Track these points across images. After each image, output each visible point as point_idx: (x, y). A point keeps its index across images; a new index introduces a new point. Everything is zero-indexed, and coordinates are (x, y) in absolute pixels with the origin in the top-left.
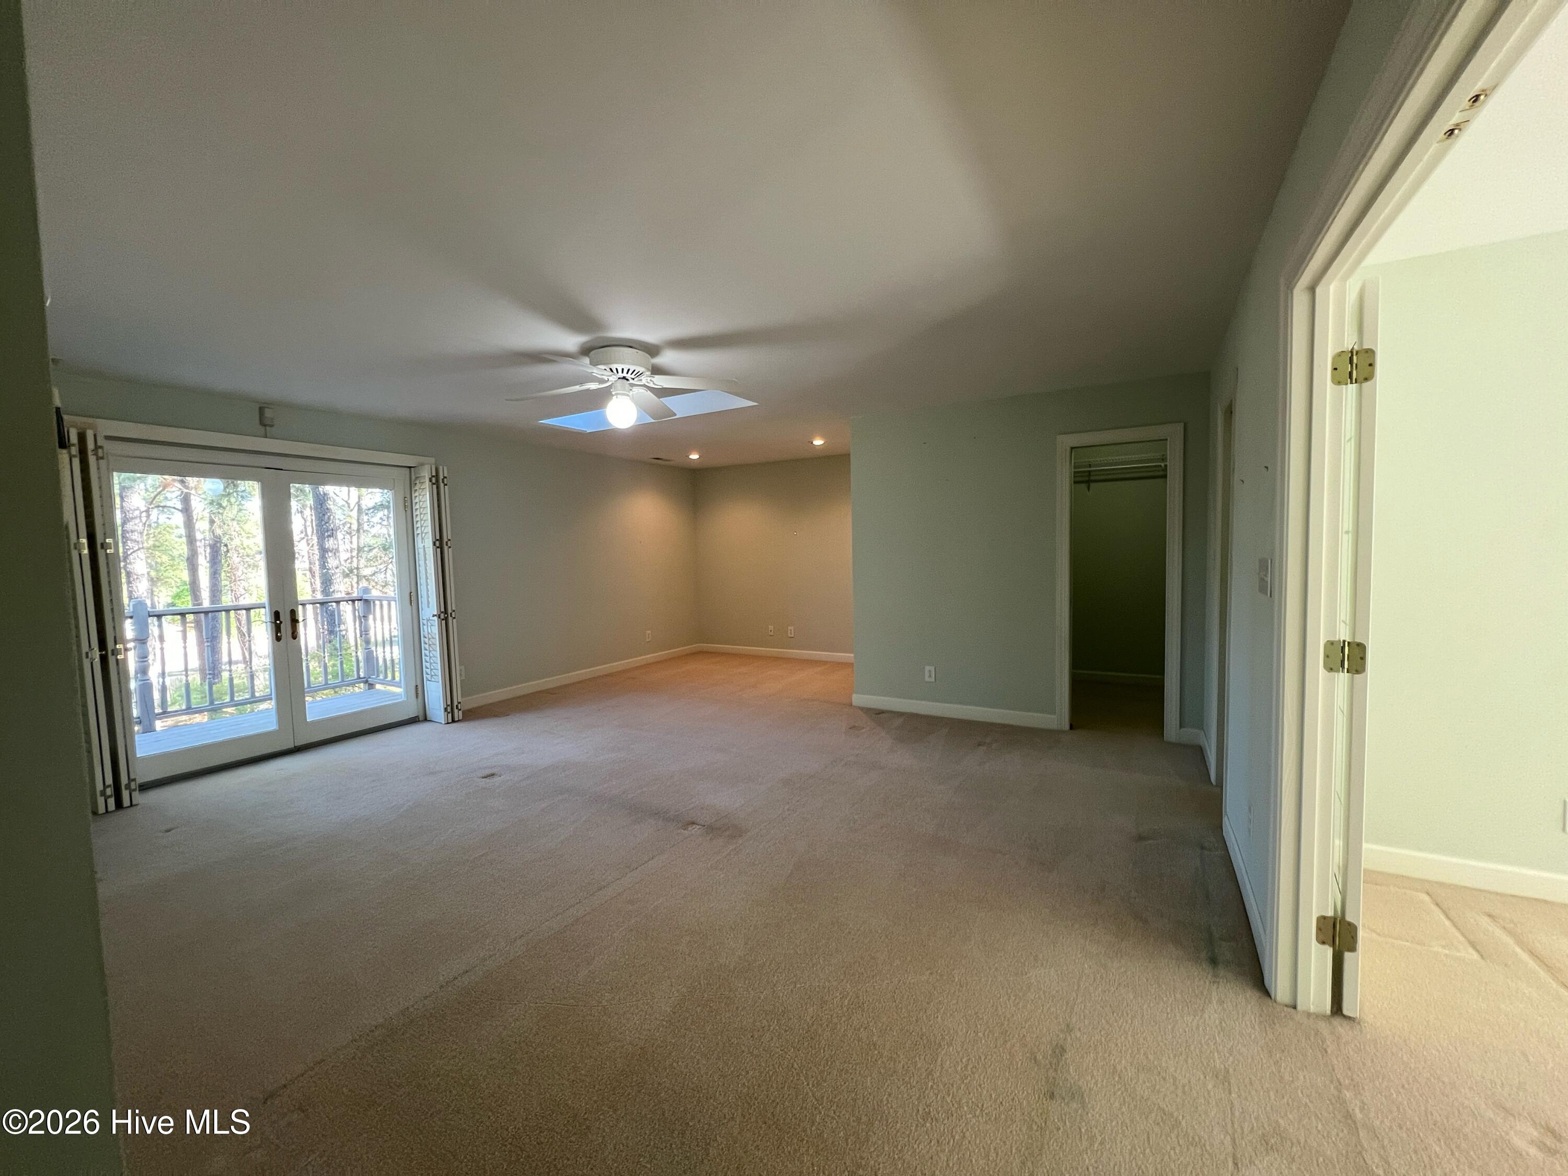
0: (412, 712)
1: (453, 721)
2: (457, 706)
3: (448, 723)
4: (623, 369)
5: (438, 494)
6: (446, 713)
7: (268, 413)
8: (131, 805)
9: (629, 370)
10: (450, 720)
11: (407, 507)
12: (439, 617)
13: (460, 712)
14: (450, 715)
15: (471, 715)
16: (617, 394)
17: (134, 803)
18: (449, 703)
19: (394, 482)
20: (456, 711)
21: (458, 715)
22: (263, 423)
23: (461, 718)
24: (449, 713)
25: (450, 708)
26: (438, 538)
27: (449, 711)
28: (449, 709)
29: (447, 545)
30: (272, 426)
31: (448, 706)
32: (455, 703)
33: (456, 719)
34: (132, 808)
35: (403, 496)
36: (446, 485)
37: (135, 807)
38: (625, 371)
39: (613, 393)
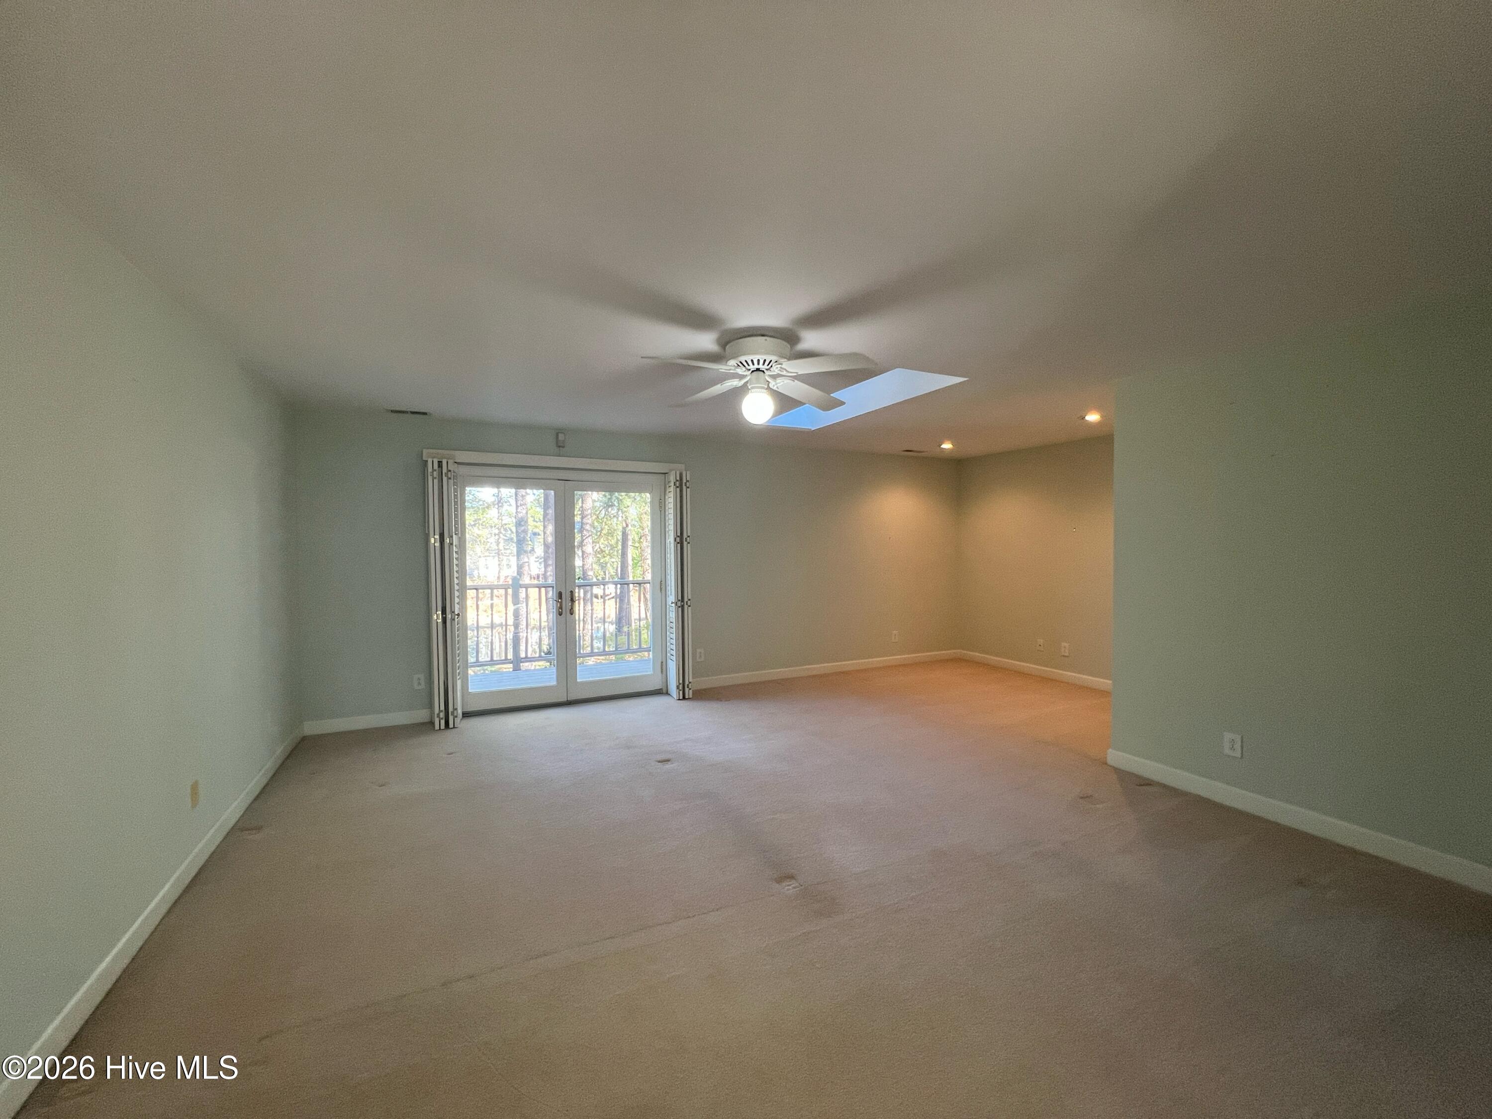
0: (656, 685)
1: (684, 698)
2: (688, 685)
3: (679, 700)
4: (759, 360)
5: (681, 497)
6: (678, 690)
7: (561, 437)
8: (454, 727)
9: (765, 360)
10: (681, 698)
11: (659, 507)
12: (676, 605)
13: (691, 691)
14: (681, 692)
15: (701, 695)
16: (753, 388)
17: (455, 726)
18: (681, 681)
19: (652, 486)
20: (687, 690)
21: (689, 693)
22: (559, 447)
23: (691, 696)
24: (681, 690)
25: (683, 686)
26: (679, 534)
27: (680, 688)
28: (681, 687)
29: (686, 541)
30: (563, 447)
31: (680, 684)
32: (687, 683)
33: (687, 697)
34: (453, 729)
35: (659, 498)
36: (688, 488)
37: (455, 729)
38: (762, 362)
39: (749, 387)
